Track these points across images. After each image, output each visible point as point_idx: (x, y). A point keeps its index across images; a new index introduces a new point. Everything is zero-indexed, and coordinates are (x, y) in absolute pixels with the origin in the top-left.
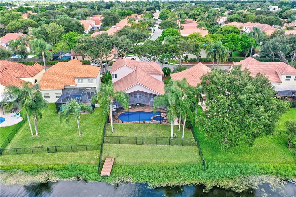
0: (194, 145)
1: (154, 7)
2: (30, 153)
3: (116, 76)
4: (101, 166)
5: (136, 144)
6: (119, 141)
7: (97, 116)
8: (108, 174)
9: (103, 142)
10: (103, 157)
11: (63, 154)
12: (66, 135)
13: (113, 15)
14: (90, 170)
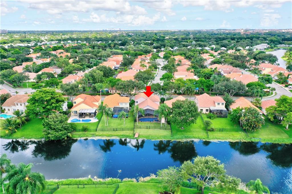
0: (170, 129)
1: (160, 46)
2: (107, 131)
3: (137, 102)
4: (134, 135)
5: (147, 129)
6: (140, 128)
7: (130, 119)
8: (137, 137)
9: (134, 128)
10: (134, 133)
11: (119, 131)
12: (119, 126)
13: (130, 60)
14: (131, 136)
